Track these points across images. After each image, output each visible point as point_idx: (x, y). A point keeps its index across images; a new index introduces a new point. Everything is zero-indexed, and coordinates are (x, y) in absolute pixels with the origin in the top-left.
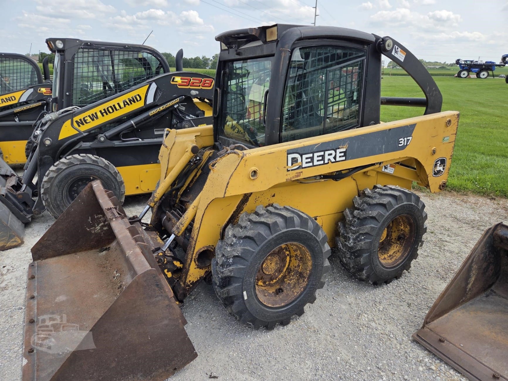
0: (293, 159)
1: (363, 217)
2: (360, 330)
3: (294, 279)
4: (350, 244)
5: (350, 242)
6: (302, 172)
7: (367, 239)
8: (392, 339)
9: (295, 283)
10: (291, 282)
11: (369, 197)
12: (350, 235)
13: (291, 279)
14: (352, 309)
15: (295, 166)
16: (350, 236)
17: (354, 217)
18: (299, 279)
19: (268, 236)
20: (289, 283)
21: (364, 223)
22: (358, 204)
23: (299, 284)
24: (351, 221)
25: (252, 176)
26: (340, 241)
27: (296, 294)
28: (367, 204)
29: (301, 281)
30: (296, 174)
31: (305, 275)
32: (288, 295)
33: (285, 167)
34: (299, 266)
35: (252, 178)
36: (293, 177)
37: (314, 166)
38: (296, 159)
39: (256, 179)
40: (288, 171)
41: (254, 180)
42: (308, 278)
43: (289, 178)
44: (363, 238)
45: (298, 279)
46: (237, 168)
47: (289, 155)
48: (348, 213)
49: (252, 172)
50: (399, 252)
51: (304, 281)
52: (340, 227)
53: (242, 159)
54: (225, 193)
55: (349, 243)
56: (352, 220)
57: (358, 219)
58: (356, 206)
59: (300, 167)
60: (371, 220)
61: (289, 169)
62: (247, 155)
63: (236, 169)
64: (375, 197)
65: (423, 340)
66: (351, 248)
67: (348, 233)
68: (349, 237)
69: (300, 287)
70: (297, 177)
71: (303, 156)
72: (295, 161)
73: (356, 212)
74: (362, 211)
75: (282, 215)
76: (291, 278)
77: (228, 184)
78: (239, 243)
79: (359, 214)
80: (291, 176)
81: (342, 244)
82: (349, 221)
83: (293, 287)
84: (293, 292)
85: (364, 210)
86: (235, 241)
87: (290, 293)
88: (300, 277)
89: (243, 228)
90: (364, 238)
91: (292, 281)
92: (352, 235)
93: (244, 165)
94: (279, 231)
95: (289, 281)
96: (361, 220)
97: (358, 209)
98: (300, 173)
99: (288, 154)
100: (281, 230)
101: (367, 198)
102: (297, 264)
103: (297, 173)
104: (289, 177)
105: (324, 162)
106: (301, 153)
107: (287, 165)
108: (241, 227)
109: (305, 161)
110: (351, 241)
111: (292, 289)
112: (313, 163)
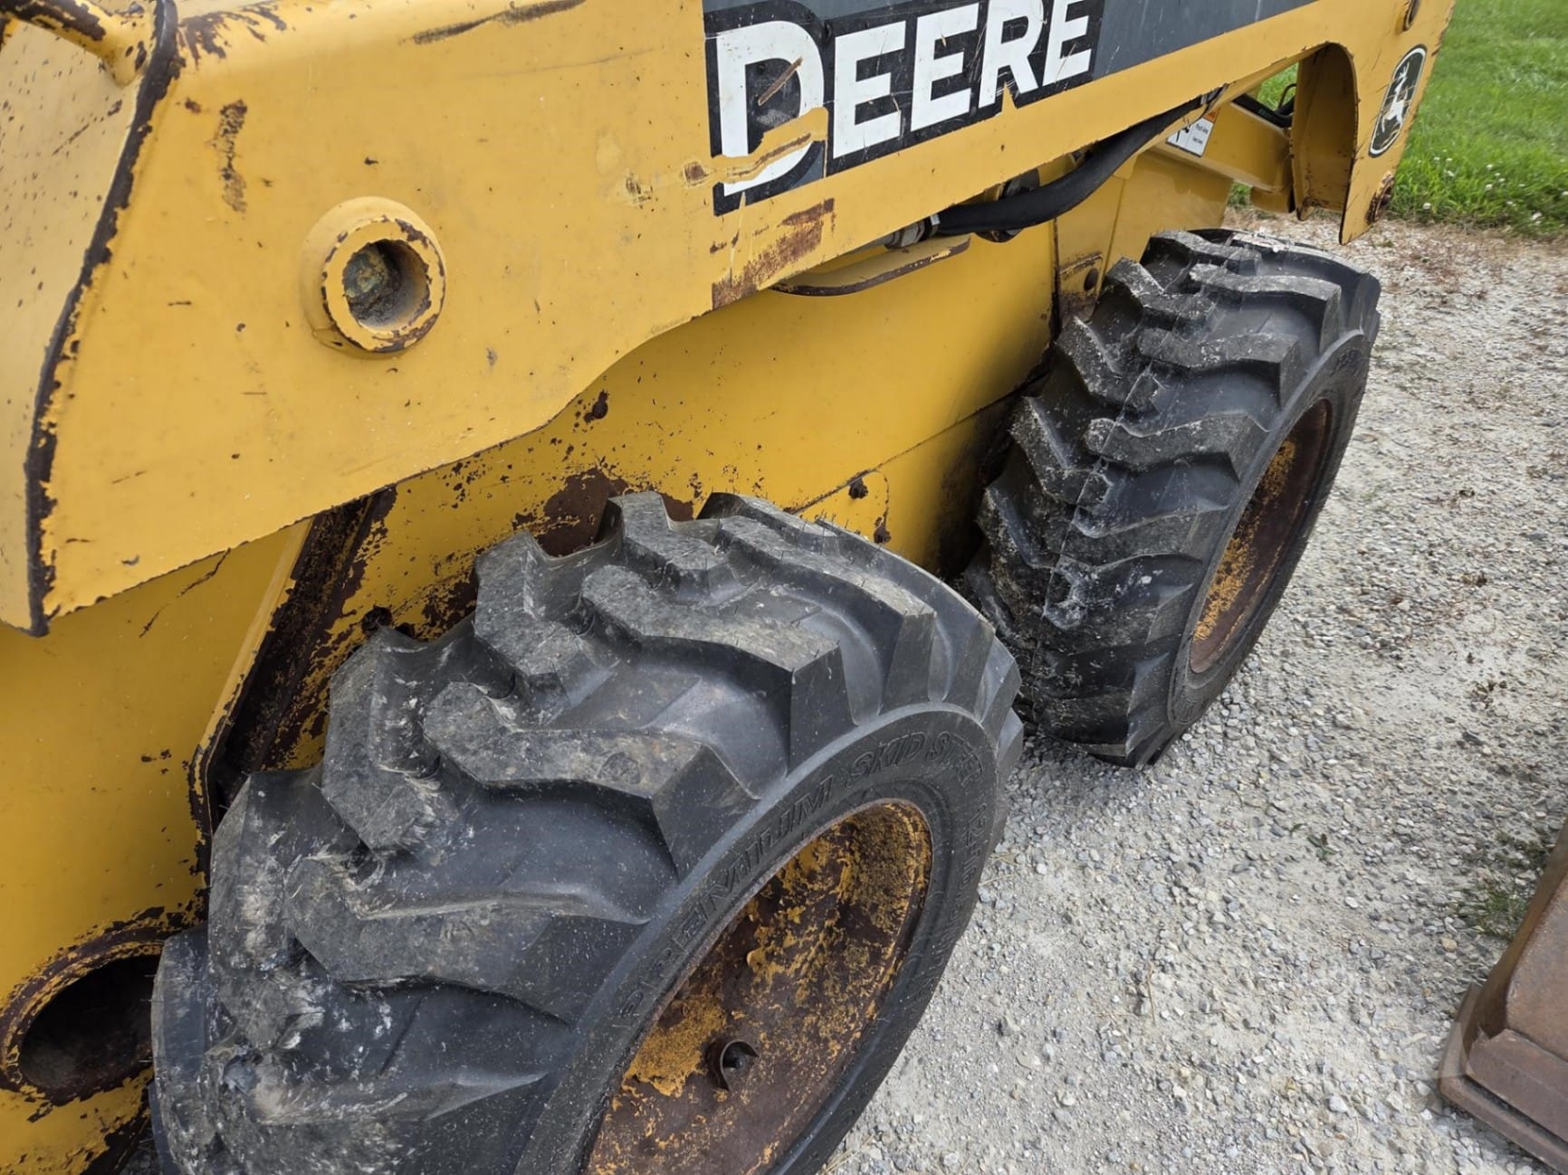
0: (761, 73)
1: (1148, 459)
2: (1178, 1103)
3: (806, 948)
4: (1063, 612)
5: (1065, 604)
6: (829, 205)
7: (1170, 584)
8: (1344, 1125)
9: (821, 975)
10: (791, 972)
11: (1167, 322)
12: (1064, 565)
13: (791, 951)
14: (1087, 946)
15: (779, 151)
16: (1068, 576)
17: (1086, 457)
18: (843, 946)
19: (647, 898)
20: (779, 980)
21: (1155, 495)
22: (1107, 375)
23: (845, 981)
24: (1073, 486)
25: (363, 308)
26: (995, 593)
27: (835, 1047)
28: (1161, 370)
29: (858, 956)
30: (789, 231)
31: (881, 921)
32: (785, 1065)
33: (695, 173)
34: (834, 868)
35: (371, 334)
36: (768, 262)
37: (911, 138)
38: (781, 83)
39: (420, 334)
40: (724, 204)
41: (395, 348)
42: (905, 944)
43: (738, 274)
44: (1146, 580)
45: (837, 949)
46: (107, 228)
47: (723, 39)
48: (1047, 435)
49: (359, 259)
50: (1229, 571)
51: (876, 957)
52: (997, 521)
53: (153, 93)
54: (41, 578)
55: (1052, 607)
56: (1077, 481)
57: (1117, 469)
58: (1093, 387)
59: (820, 161)
60: (1200, 476)
61: (729, 190)
62: (232, 35)
63: (98, 254)
64: (1202, 322)
65: (1501, 1103)
66: (1071, 637)
67: (1053, 557)
68: (1059, 576)
69: (855, 1001)
70: (795, 253)
71: (841, 42)
72: (777, 101)
73: (1098, 430)
74: (1133, 416)
75: (744, 656)
76: (790, 941)
77: (40, 462)
78: (361, 1034)
79: (1120, 438)
80: (750, 253)
81: (1005, 607)
82: (1058, 483)
83: (812, 1001)
84: (814, 1036)
85: (1151, 411)
86: (313, 1015)
87: (796, 1047)
88: (850, 932)
89: (381, 858)
90: (1155, 580)
91: (799, 958)
92: (1077, 569)
93: (216, 185)
94: (733, 821)
95: (775, 968)
96: (1136, 474)
97: (1112, 409)
98: (813, 213)
99: (716, 22)
100: (748, 804)
101: (1157, 332)
102: (823, 860)
103: (793, 219)
104: (732, 265)
105: (975, 100)
106: (822, 13)
107: (716, 149)
108: (360, 855)
109: (852, 92)
110: (1074, 597)
111: (809, 1019)
112: (907, 114)
